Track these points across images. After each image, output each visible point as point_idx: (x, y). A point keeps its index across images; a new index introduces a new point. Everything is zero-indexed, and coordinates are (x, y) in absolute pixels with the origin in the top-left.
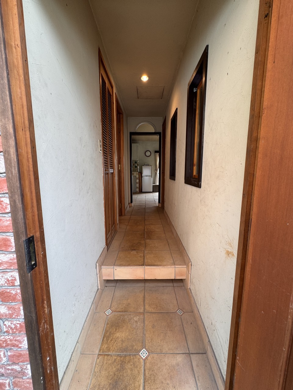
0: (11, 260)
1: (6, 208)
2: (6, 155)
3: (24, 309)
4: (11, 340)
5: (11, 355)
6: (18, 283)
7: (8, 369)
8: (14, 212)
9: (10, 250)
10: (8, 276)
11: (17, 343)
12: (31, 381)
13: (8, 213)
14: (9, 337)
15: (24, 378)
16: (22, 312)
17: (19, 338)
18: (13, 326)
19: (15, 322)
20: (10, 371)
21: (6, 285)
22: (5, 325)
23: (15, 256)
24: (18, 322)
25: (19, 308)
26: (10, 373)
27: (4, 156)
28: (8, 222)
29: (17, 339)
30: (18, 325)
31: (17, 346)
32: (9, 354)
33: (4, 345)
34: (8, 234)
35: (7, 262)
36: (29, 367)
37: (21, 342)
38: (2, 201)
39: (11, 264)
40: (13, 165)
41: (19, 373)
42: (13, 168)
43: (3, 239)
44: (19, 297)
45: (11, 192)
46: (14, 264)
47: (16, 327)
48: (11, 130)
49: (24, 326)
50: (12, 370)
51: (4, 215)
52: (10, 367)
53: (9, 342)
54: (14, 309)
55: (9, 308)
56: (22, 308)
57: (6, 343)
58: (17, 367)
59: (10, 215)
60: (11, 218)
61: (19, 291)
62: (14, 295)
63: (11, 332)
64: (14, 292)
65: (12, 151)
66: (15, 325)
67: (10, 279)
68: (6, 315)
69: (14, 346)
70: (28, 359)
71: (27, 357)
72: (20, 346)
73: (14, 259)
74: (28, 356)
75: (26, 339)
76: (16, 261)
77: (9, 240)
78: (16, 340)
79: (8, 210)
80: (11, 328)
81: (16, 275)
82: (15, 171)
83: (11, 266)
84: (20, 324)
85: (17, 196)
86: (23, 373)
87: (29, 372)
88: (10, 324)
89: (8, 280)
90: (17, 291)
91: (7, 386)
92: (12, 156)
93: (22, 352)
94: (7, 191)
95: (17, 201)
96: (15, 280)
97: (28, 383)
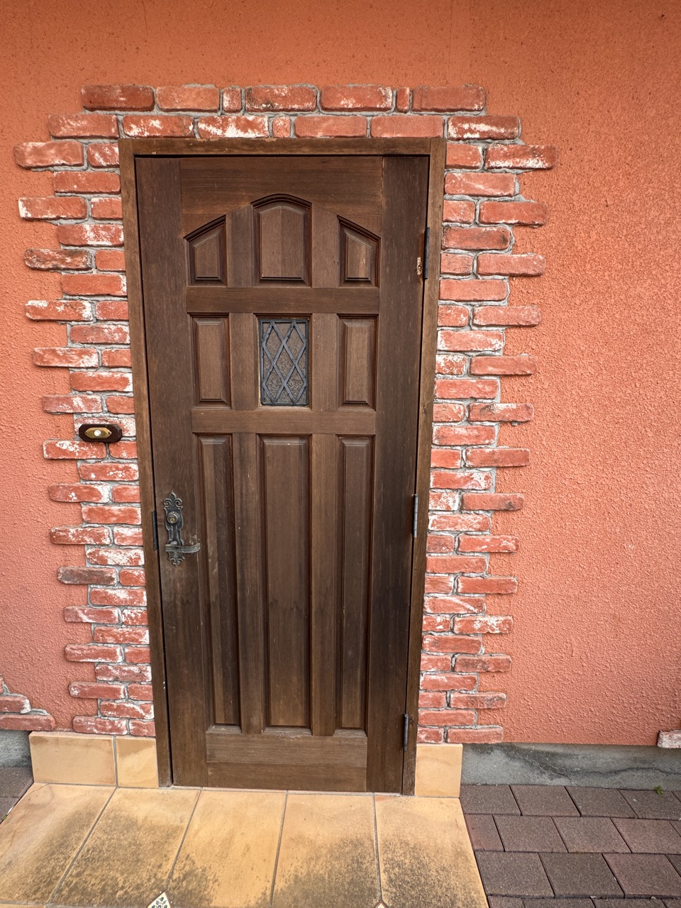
0: (136, 534)
1: (134, 475)
2: (138, 418)
3: (147, 595)
4: (130, 633)
5: (129, 652)
6: (142, 562)
7: (124, 671)
8: (142, 480)
9: (135, 523)
10: (131, 553)
11: (136, 637)
12: (151, 687)
13: (135, 481)
14: (128, 630)
15: (142, 683)
16: (145, 598)
17: (139, 631)
18: (133, 616)
19: (135, 611)
20: (126, 674)
21: (128, 564)
22: (124, 614)
23: (141, 530)
24: (139, 611)
25: (142, 593)
26: (126, 676)
27: (136, 419)
28: (136, 491)
29: (137, 631)
30: (139, 615)
31: (137, 640)
32: (127, 650)
33: (121, 639)
34: (134, 505)
35: (131, 537)
36: (149, 669)
37: (141, 636)
38: (130, 468)
39: (134, 539)
40: (145, 428)
41: (137, 676)
42: (145, 432)
43: (129, 510)
44: (142, 580)
45: (142, 458)
46: (139, 539)
47: (136, 617)
48: (145, 392)
49: (146, 616)
50: (129, 671)
51: (130, 483)
52: (126, 669)
53: (127, 636)
54: (136, 594)
55: (130, 593)
56: (145, 593)
57: (124, 637)
58: (135, 669)
59: (137, 483)
60: (138, 487)
61: (142, 572)
62: (137, 577)
63: (130, 623)
64: (136, 573)
65: (145, 414)
66: (135, 614)
67: (133, 557)
68: (126, 602)
69: (133, 641)
70: (148, 658)
71: (147, 656)
72: (140, 640)
73: (139, 533)
74: (148, 654)
75: (147, 632)
76: (141, 536)
77: (135, 512)
78: (135, 633)
79: (136, 478)
80: (131, 618)
81: (141, 553)
82: (147, 435)
83: (135, 542)
84: (141, 613)
85: (147, 462)
86: (141, 675)
87: (149, 675)
88: (129, 613)
89: (131, 559)
90: (139, 572)
91: (122, 692)
92: (145, 419)
93: (141, 649)
94: (136, 457)
95: (147, 468)
96: (139, 558)
97: (147, 689)
